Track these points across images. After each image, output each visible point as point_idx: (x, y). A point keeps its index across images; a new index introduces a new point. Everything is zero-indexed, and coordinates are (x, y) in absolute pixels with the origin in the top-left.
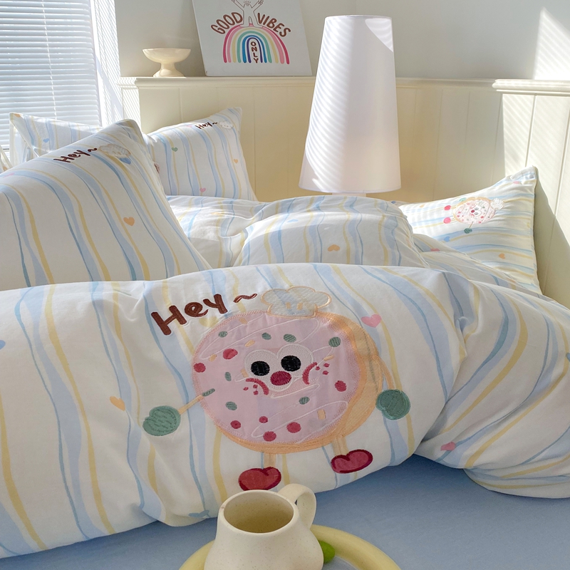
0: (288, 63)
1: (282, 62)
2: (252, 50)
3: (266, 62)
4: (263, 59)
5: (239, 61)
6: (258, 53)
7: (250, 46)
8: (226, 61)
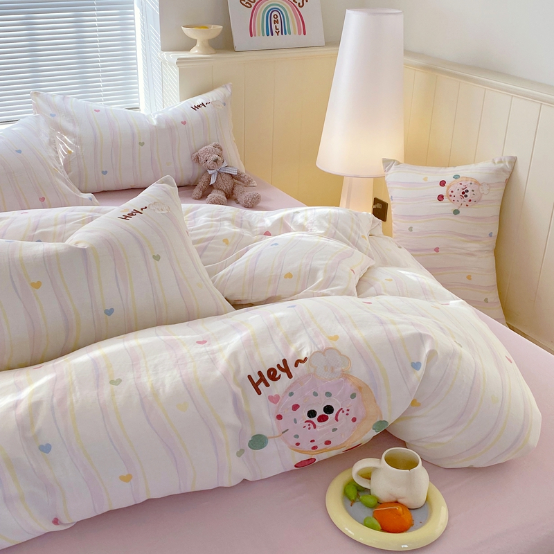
0: (305, 34)
1: (300, 34)
2: (275, 23)
3: (286, 34)
4: (283, 32)
5: (263, 35)
6: (279, 26)
7: (273, 19)
8: (251, 36)
